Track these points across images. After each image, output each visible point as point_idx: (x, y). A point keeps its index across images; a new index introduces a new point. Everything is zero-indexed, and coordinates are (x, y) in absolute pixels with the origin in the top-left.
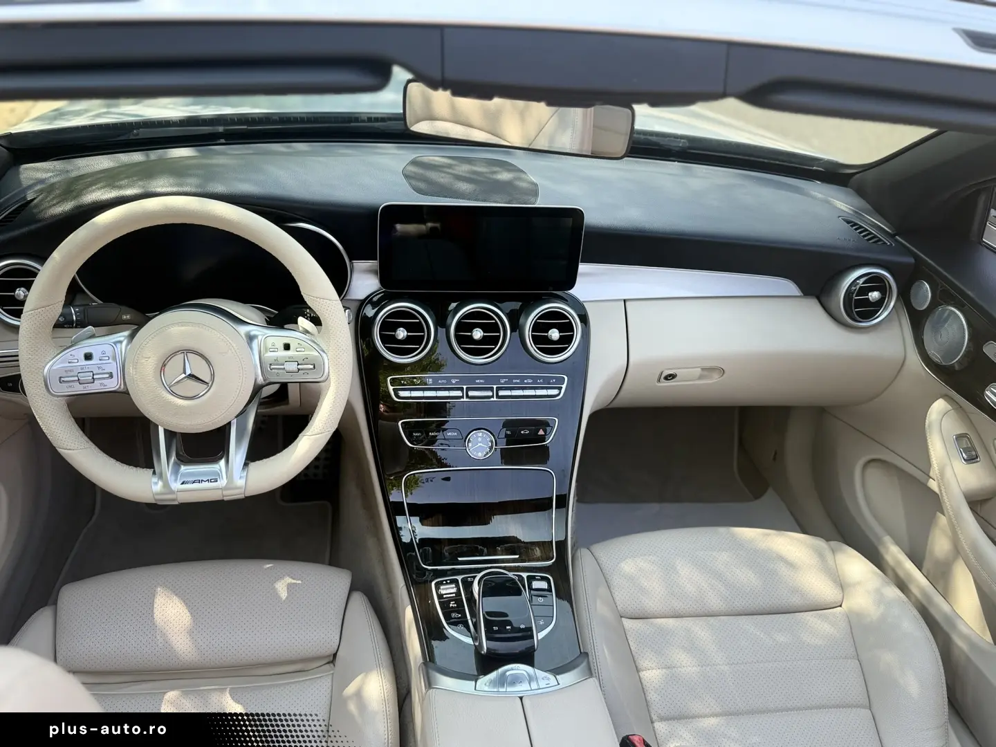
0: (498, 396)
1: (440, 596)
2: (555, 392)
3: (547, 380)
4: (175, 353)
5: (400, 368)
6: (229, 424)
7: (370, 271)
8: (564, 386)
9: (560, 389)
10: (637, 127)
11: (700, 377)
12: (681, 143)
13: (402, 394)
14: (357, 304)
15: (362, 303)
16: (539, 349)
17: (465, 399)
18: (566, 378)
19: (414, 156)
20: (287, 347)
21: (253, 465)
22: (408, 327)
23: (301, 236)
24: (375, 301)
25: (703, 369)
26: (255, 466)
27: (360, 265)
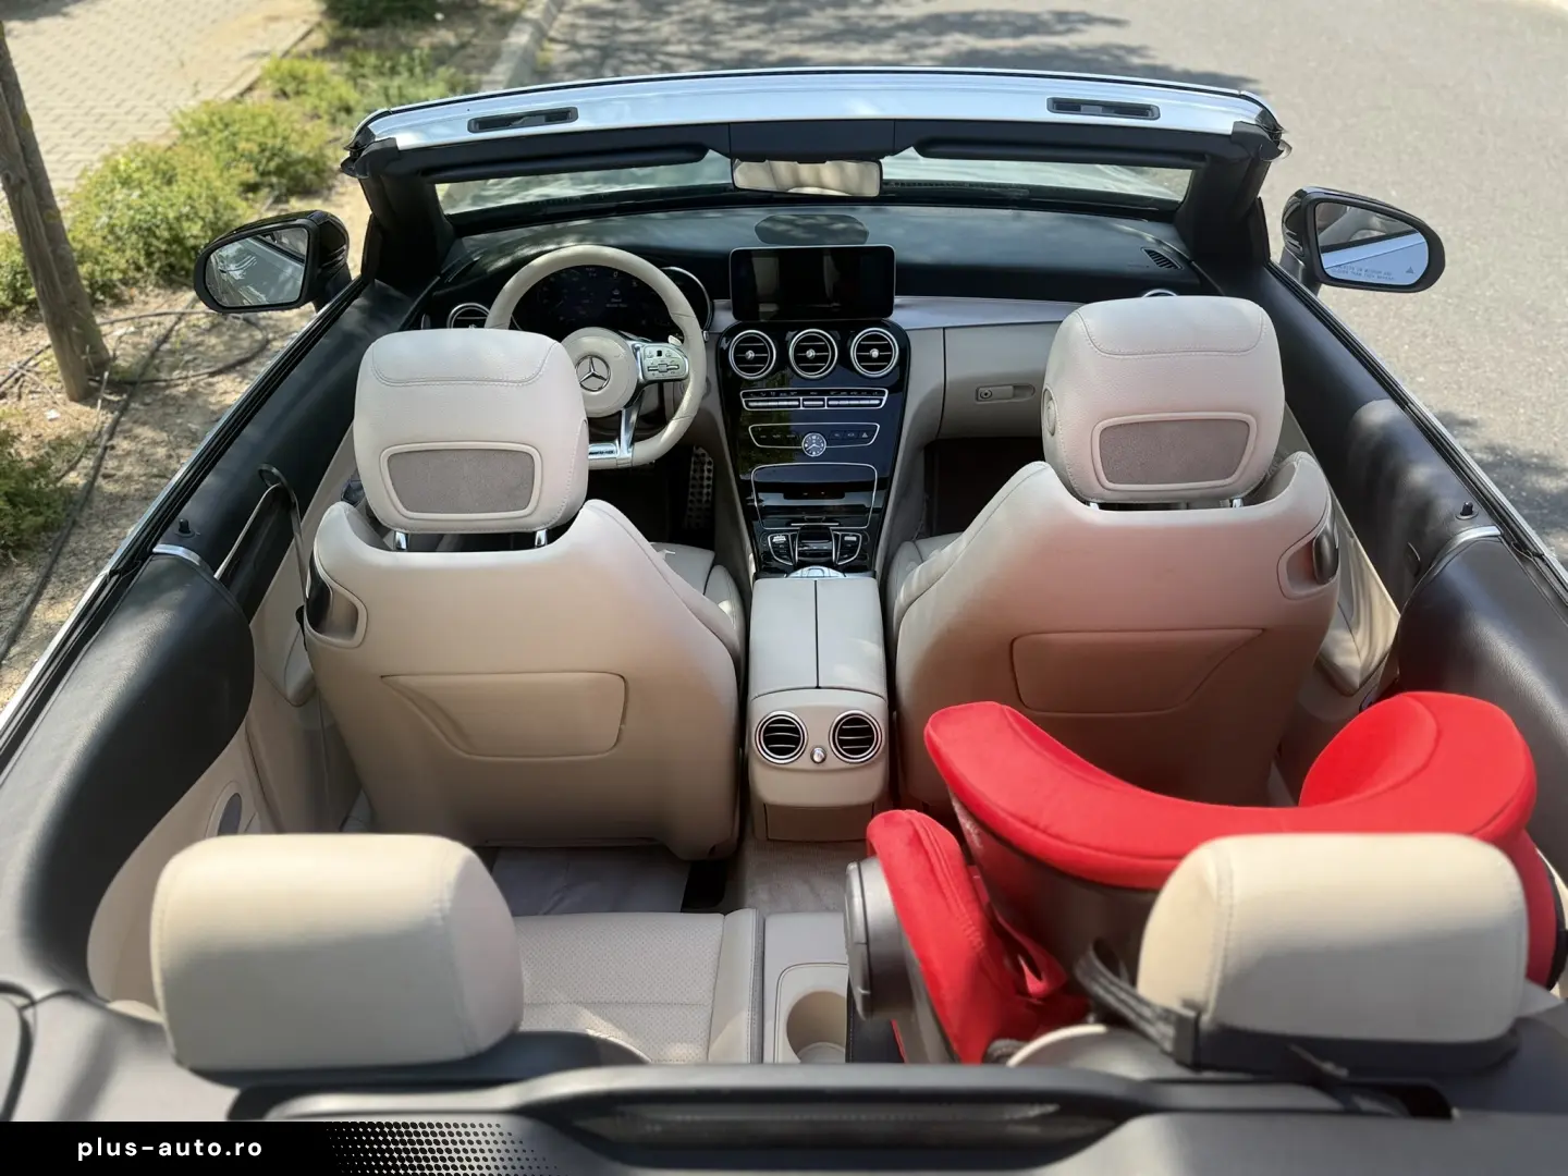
0: (829, 406)
1: (773, 543)
2: (877, 402)
3: (870, 393)
4: (585, 358)
5: (750, 383)
6: (620, 413)
7: (726, 308)
8: (885, 398)
9: (881, 400)
10: (885, 177)
11: (1014, 396)
12: (1022, 193)
13: (751, 404)
14: (718, 336)
15: (721, 335)
16: (863, 367)
17: (802, 408)
18: (887, 391)
19: (768, 216)
20: (660, 353)
21: (636, 444)
22: (755, 350)
23: (675, 277)
24: (731, 332)
25: (1015, 387)
26: (639, 446)
27: (718, 302)
